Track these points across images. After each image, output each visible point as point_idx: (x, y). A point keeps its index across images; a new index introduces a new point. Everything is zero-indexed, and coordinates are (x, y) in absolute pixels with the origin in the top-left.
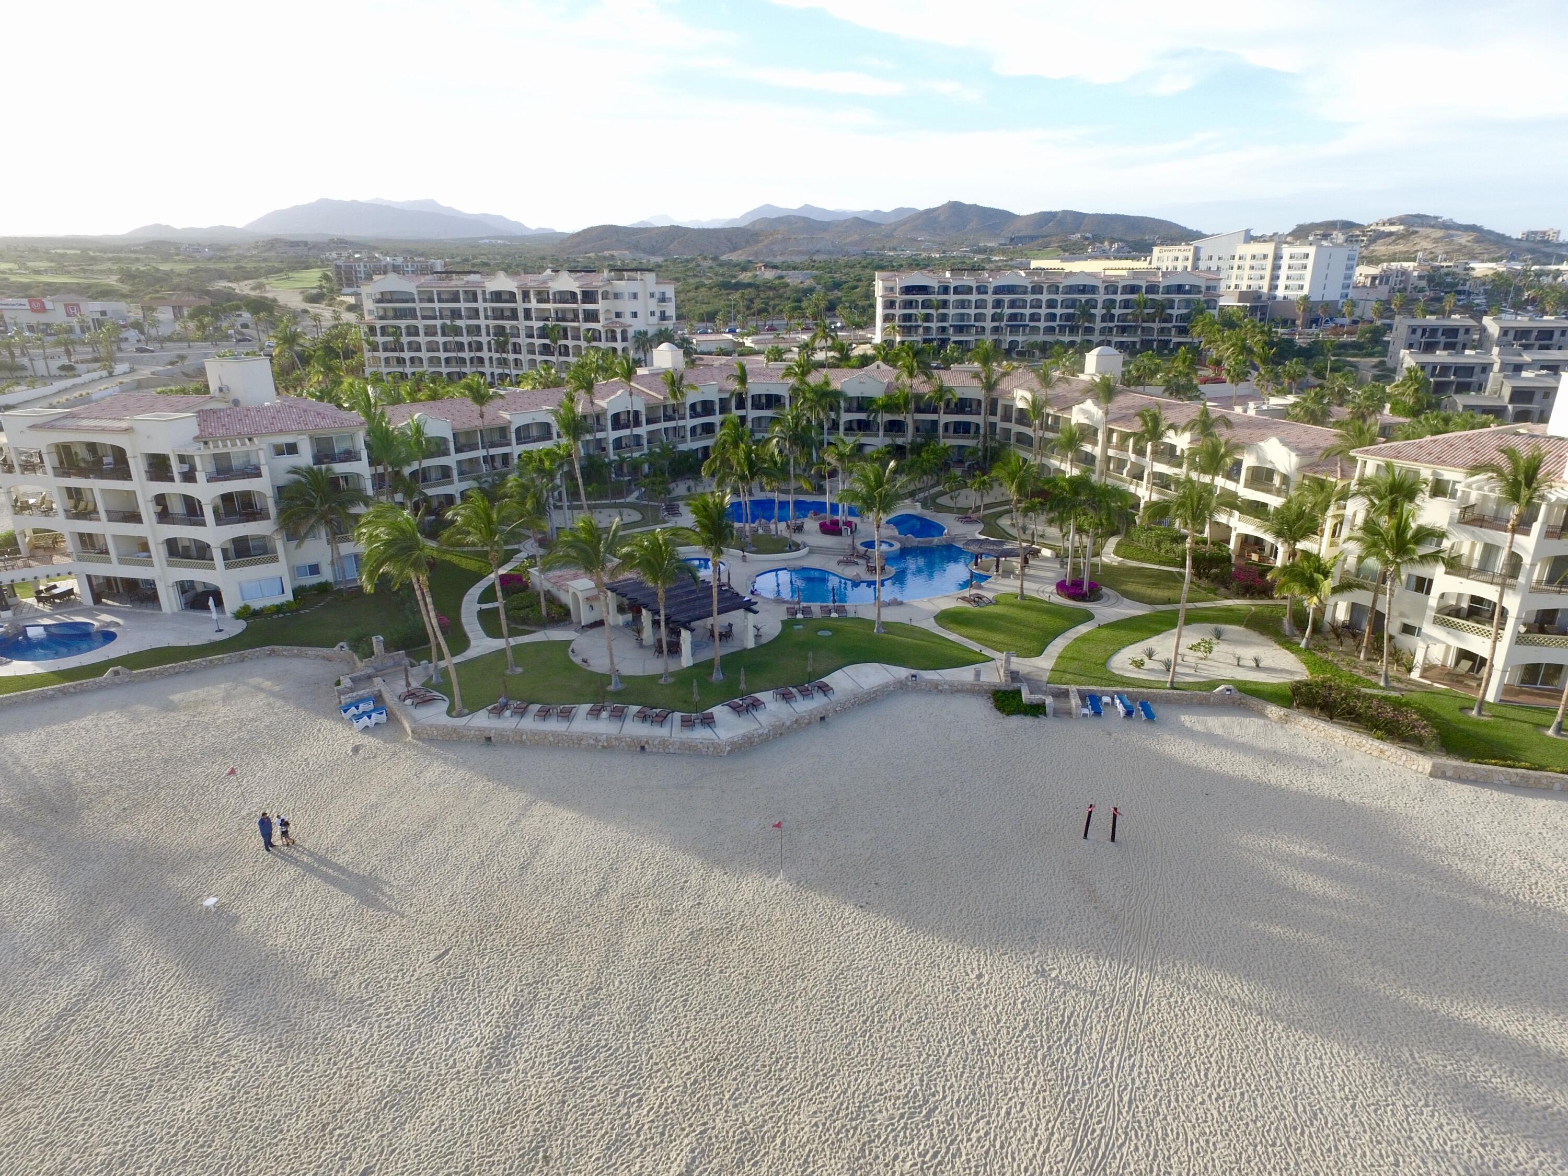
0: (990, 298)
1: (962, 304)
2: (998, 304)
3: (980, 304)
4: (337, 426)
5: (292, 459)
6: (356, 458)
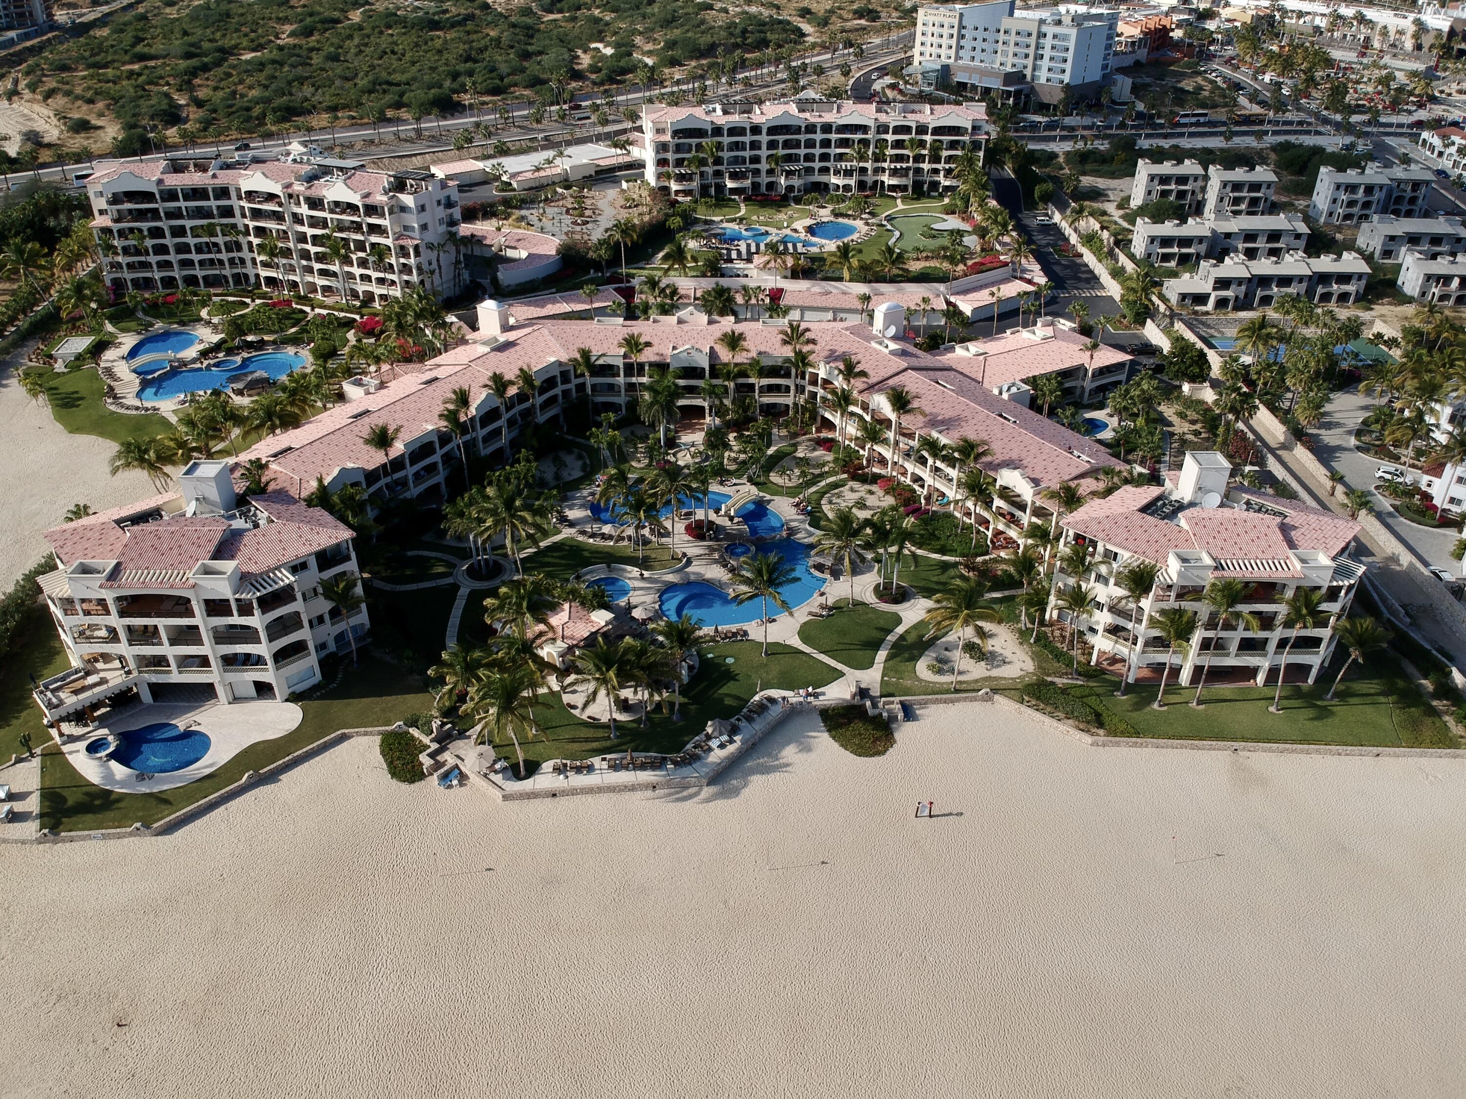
0: (764, 138)
1: (736, 146)
2: (772, 145)
3: (755, 145)
4: (334, 541)
5: (305, 574)
6: (348, 558)
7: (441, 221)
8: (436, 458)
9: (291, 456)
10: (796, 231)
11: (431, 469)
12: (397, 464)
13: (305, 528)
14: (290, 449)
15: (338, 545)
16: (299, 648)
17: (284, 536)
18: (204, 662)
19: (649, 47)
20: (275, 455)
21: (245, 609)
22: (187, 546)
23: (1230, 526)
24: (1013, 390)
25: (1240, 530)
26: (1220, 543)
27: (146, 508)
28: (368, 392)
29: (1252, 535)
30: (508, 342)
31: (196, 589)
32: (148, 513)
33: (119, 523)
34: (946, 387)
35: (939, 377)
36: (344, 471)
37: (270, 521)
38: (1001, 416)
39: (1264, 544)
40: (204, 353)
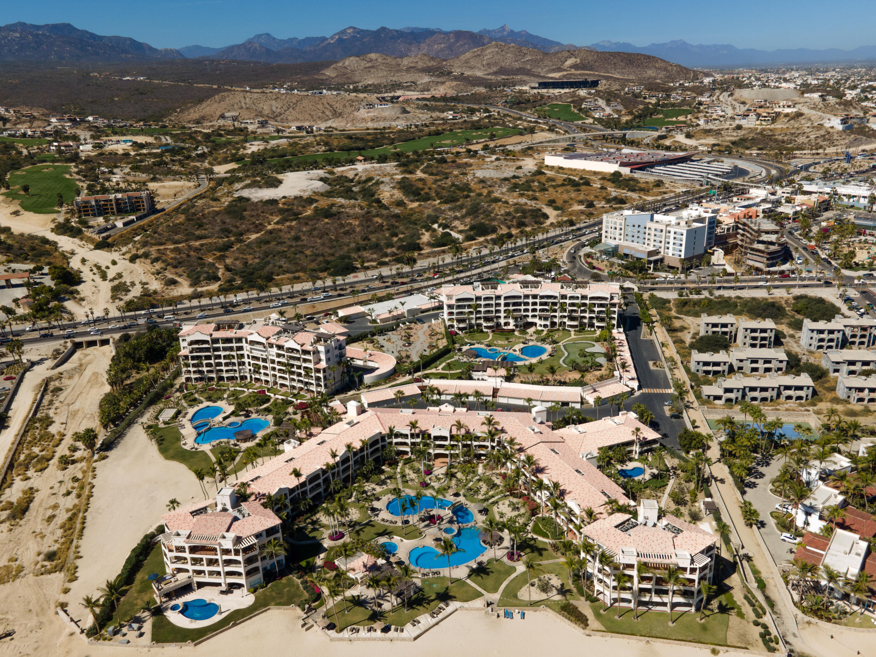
0: (502, 302)
1: (488, 305)
3: (498, 305)
4: (273, 525)
5: (261, 538)
6: (278, 532)
7: (336, 356)
8: (321, 481)
9: (259, 480)
10: (515, 351)
11: (318, 485)
12: (303, 485)
13: (263, 518)
14: (259, 477)
15: (275, 527)
16: (256, 570)
17: (254, 522)
18: (219, 573)
19: (462, 228)
20: (252, 481)
21: (237, 552)
22: (217, 525)
23: (650, 537)
24: (589, 456)
25: (655, 539)
26: (644, 545)
27: (202, 506)
28: (294, 447)
29: (659, 542)
30: (358, 423)
31: (220, 545)
32: (202, 509)
33: (191, 513)
34: (557, 453)
35: (556, 447)
36: (280, 490)
37: (249, 515)
38: (577, 471)
39: (663, 546)
40: (225, 419)
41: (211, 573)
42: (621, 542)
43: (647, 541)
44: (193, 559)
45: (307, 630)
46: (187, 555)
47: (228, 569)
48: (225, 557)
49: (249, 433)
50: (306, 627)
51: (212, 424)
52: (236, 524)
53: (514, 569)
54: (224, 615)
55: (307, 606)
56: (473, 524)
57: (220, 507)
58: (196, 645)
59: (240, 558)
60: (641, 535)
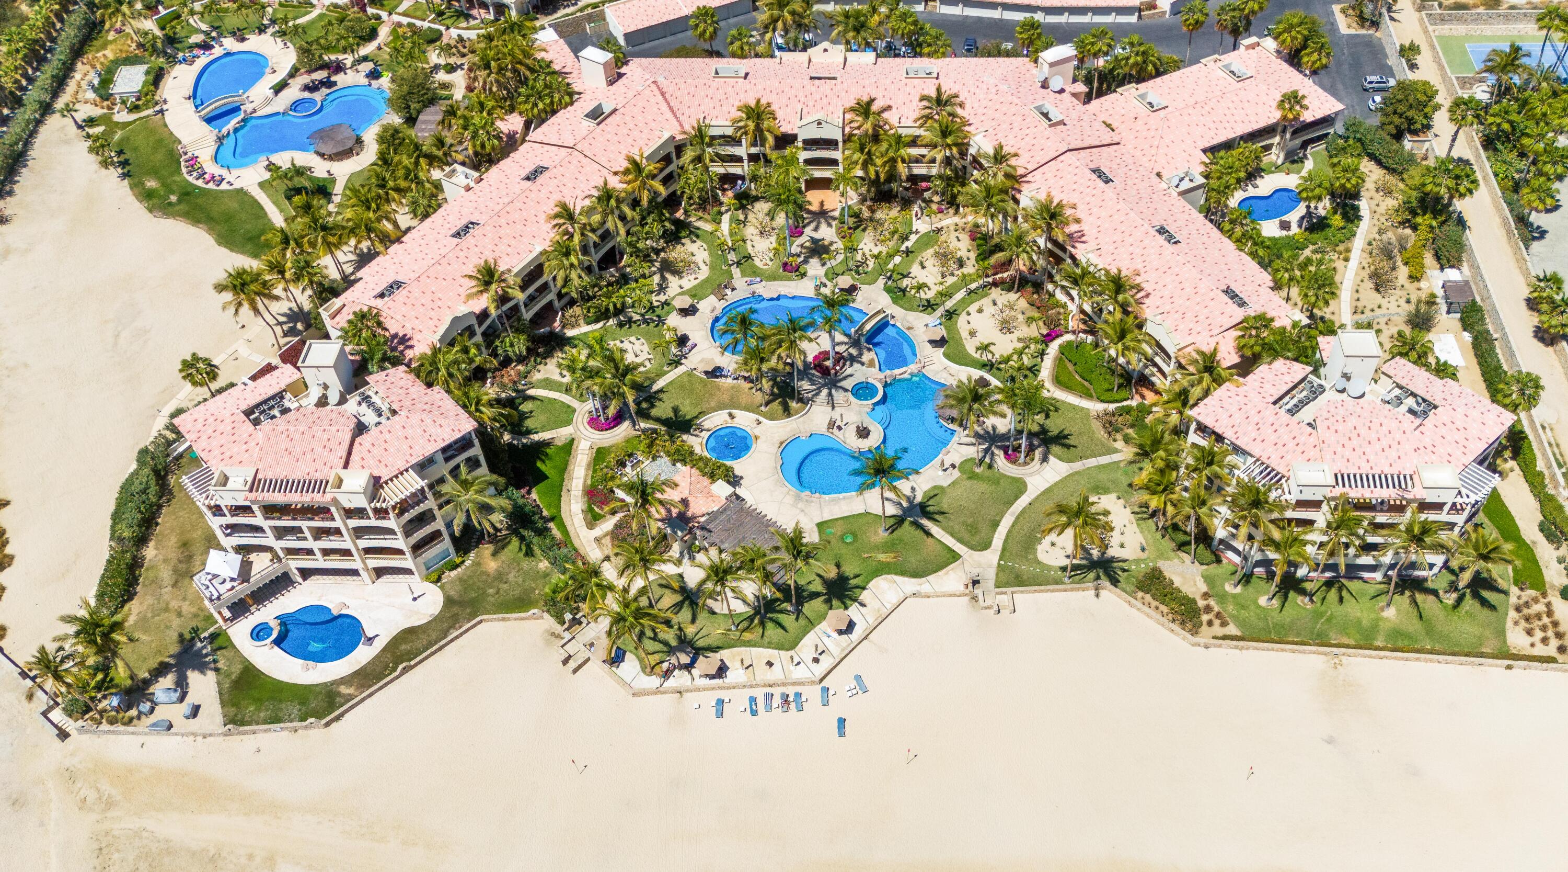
4: (459, 434)
5: (433, 473)
6: (472, 446)
11: (543, 288)
13: (428, 419)
14: (397, 284)
15: (462, 437)
16: (434, 537)
17: (409, 432)
18: (347, 553)
22: (319, 450)
23: (1363, 431)
24: (1186, 185)
25: (1373, 436)
26: (1348, 453)
27: (271, 392)
28: (468, 189)
29: (1384, 443)
30: (615, 110)
31: (335, 501)
32: (273, 398)
33: (248, 413)
34: (1107, 181)
35: (1103, 159)
36: (456, 320)
37: (394, 412)
38: (1162, 231)
39: (1393, 454)
40: (279, 88)
41: (326, 552)
42: (1291, 444)
43: (1355, 442)
44: (276, 529)
45: (575, 671)
46: (258, 519)
47: (363, 543)
48: (354, 523)
49: (346, 134)
50: (572, 664)
51: (248, 107)
52: (364, 439)
53: (1020, 487)
54: (379, 645)
55: (568, 616)
56: (913, 368)
57: (315, 393)
58: (327, 724)
59: (391, 523)
60: (1340, 427)
